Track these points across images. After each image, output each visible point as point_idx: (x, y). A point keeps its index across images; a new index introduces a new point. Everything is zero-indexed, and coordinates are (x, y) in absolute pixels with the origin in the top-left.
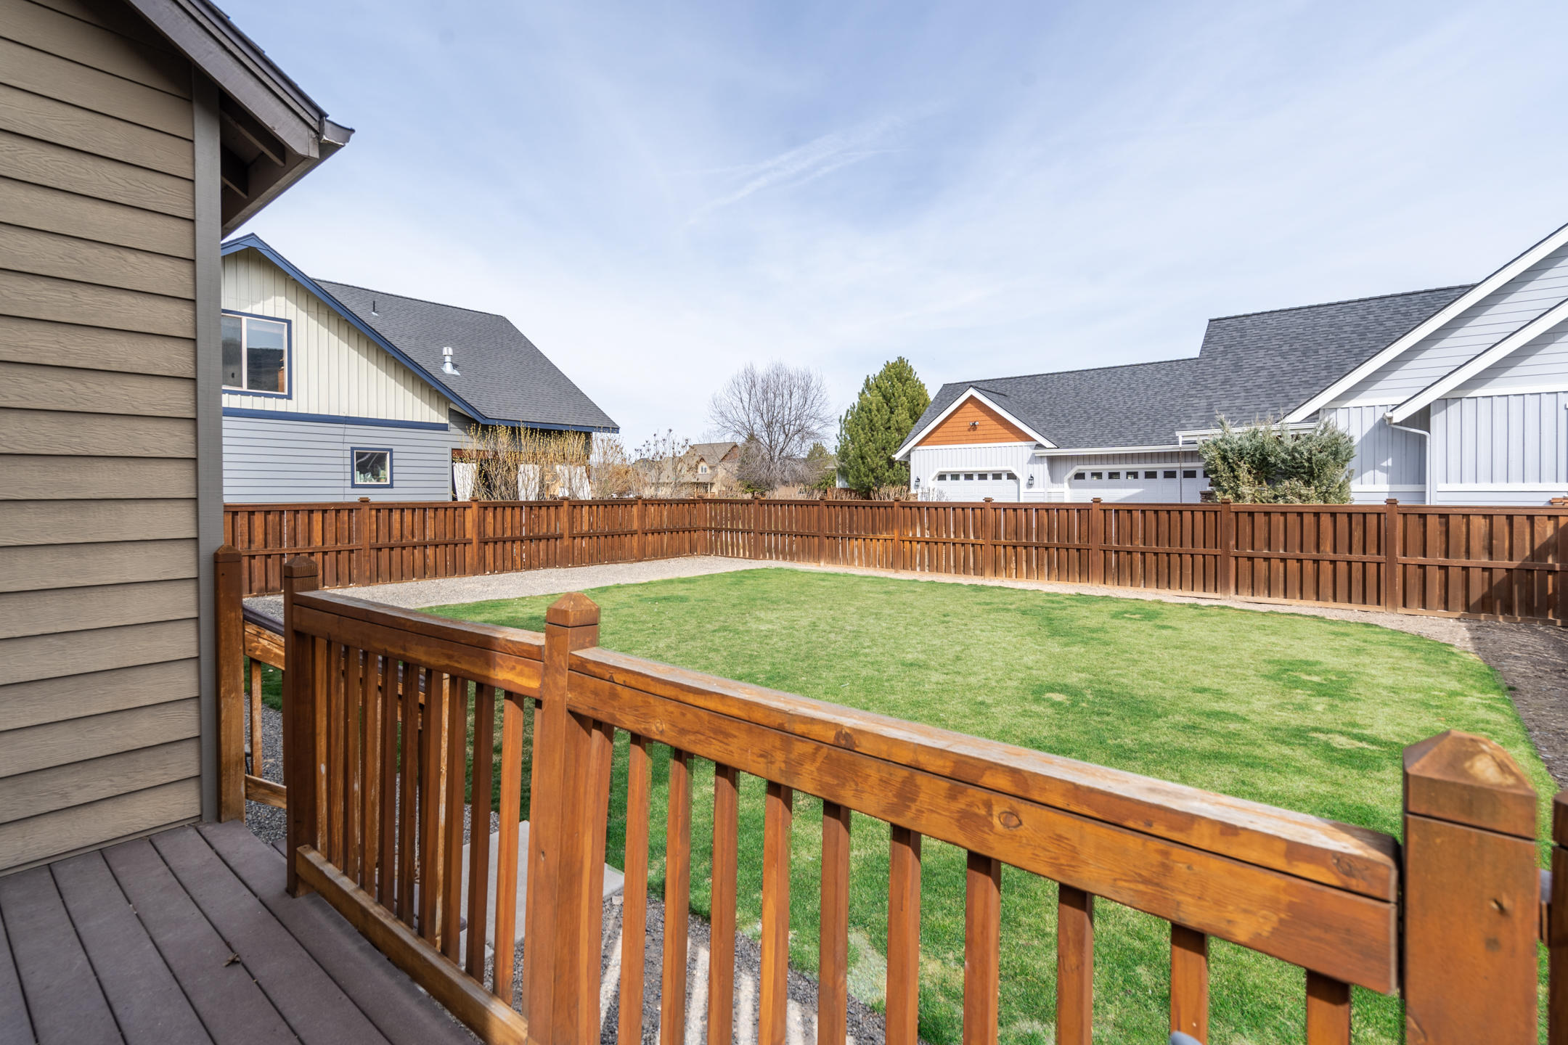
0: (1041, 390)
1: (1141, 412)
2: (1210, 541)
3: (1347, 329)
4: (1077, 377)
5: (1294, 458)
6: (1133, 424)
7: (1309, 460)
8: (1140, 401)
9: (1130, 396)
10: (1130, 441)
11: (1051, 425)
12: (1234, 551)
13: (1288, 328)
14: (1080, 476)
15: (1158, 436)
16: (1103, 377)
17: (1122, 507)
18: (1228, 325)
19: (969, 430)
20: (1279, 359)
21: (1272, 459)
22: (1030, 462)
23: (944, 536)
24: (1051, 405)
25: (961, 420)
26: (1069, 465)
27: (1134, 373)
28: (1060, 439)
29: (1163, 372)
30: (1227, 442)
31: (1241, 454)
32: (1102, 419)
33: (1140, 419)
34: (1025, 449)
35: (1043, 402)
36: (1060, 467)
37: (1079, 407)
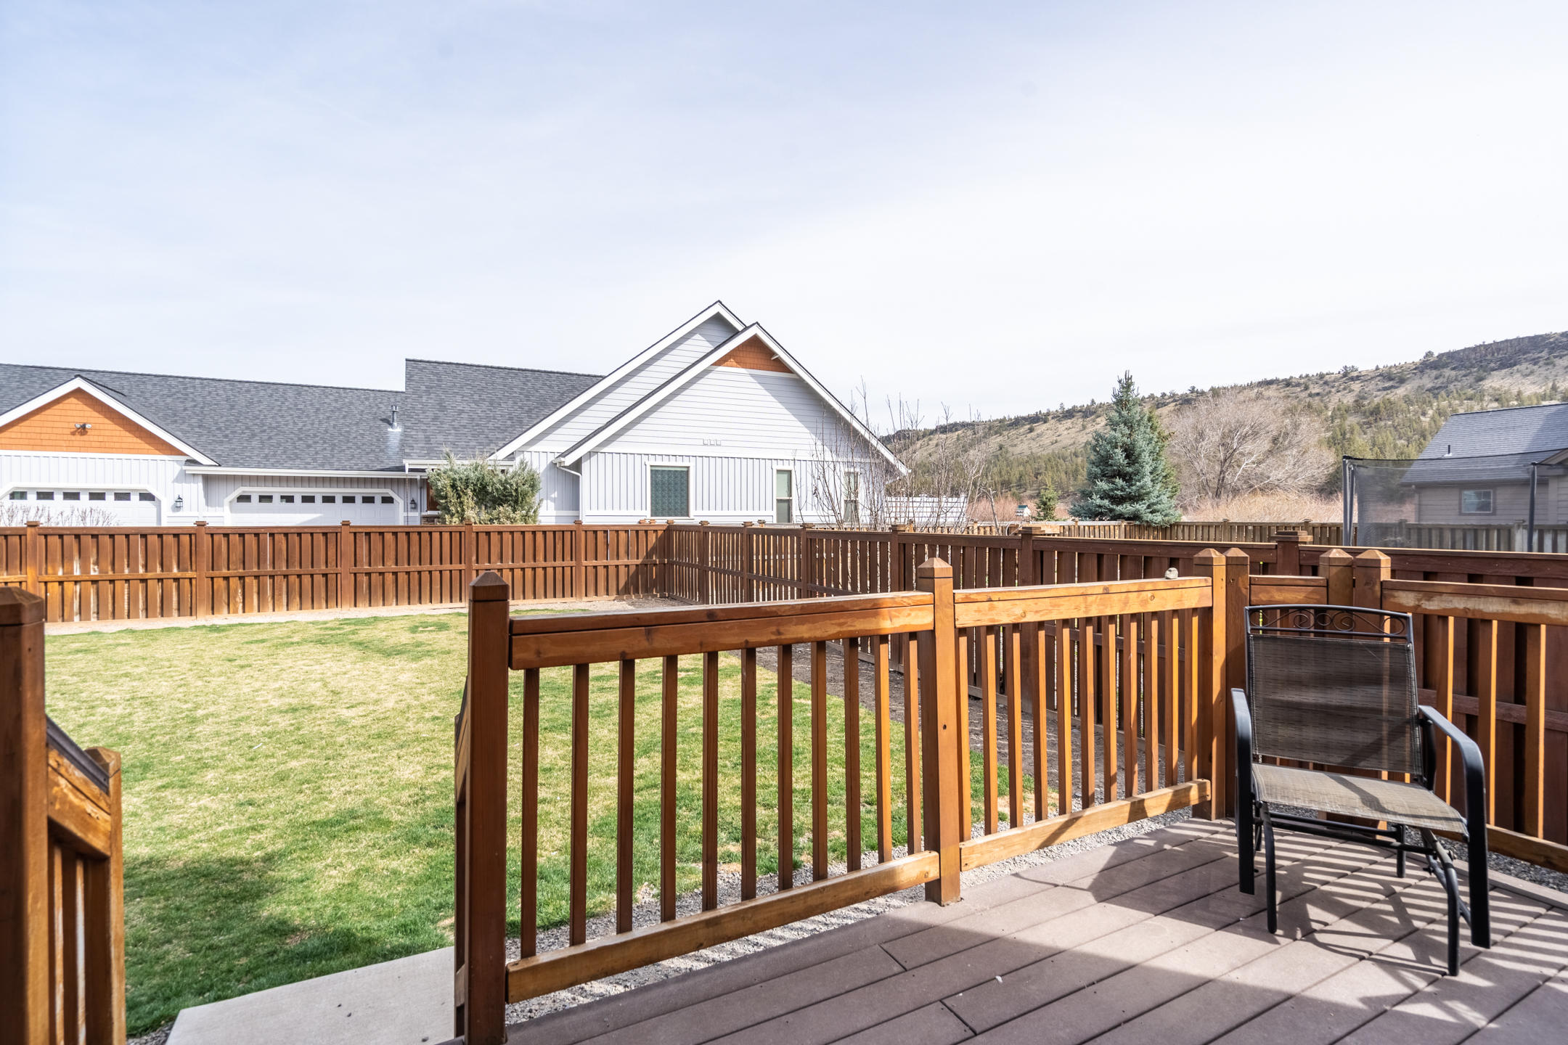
0: (179, 395)
1: (315, 436)
2: (456, 558)
3: (515, 390)
4: (228, 387)
5: (505, 488)
6: (309, 446)
7: (516, 490)
8: (312, 424)
9: (299, 417)
10: (309, 464)
11: (203, 439)
12: (475, 566)
13: (474, 381)
14: (244, 498)
15: (339, 460)
16: (262, 393)
17: (374, 530)
18: (424, 368)
19: (73, 434)
20: (473, 405)
21: (490, 489)
22: (177, 480)
23: (126, 571)
24: (198, 415)
25: (57, 418)
26: (230, 486)
27: (299, 394)
28: (219, 456)
29: (331, 397)
30: (456, 472)
31: (467, 482)
32: (270, 438)
33: (316, 443)
34: (171, 466)
35: (185, 409)
36: (219, 489)
37: (238, 421)
